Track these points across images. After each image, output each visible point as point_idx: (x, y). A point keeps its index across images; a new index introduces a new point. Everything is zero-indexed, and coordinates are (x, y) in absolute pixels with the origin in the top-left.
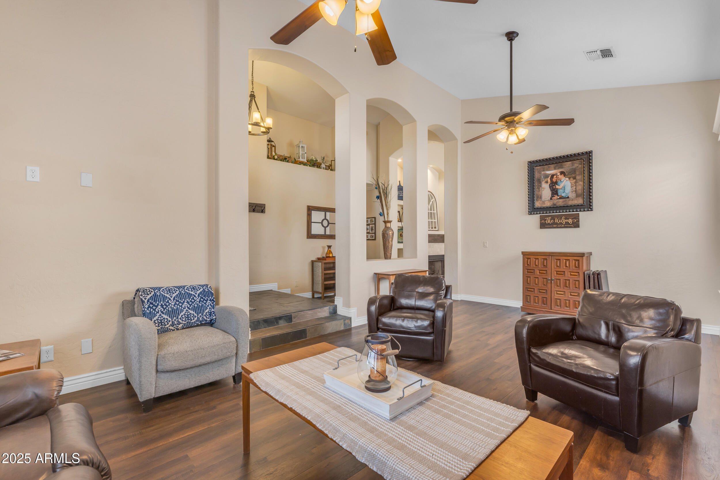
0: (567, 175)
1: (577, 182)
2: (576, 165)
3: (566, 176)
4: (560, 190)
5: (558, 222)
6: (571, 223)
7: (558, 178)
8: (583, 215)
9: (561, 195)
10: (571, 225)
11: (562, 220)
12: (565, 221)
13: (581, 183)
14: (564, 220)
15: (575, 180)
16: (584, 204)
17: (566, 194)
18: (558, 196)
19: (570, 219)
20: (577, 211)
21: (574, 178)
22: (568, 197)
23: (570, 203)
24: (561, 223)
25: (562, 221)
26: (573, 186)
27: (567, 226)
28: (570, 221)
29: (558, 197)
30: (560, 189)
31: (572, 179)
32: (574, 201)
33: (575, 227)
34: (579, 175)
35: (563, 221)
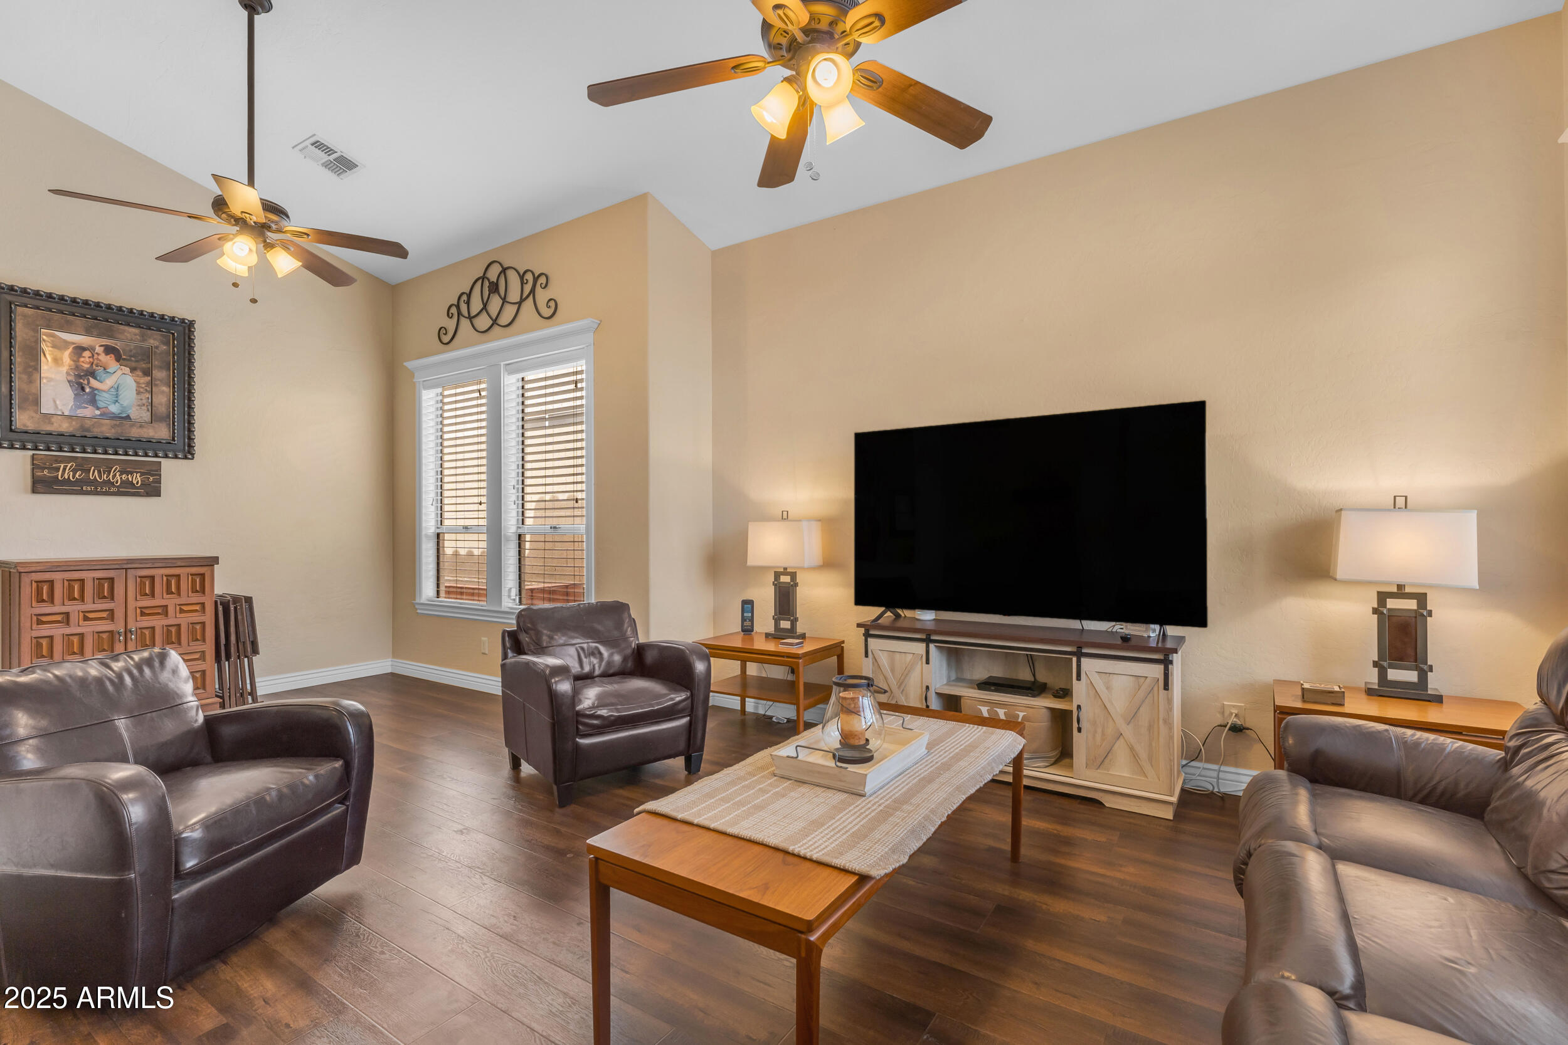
0: (124, 359)
1: (156, 385)
2: (152, 341)
3: (121, 361)
4: (105, 394)
5: (100, 477)
6: (137, 483)
7: (98, 359)
8: (171, 469)
9: (107, 407)
10: (138, 488)
11: (112, 474)
12: (121, 478)
13: (165, 389)
14: (118, 474)
15: (149, 378)
16: (174, 440)
17: (121, 409)
18: (98, 408)
19: (137, 473)
20: (156, 456)
21: (147, 373)
22: (128, 417)
23: (135, 433)
24: (109, 483)
25: (111, 476)
26: (142, 393)
27: (127, 490)
28: (137, 479)
29: (98, 412)
30: (104, 391)
31: (139, 373)
32: (145, 430)
33: (148, 494)
34: (161, 368)
35: (114, 476)
